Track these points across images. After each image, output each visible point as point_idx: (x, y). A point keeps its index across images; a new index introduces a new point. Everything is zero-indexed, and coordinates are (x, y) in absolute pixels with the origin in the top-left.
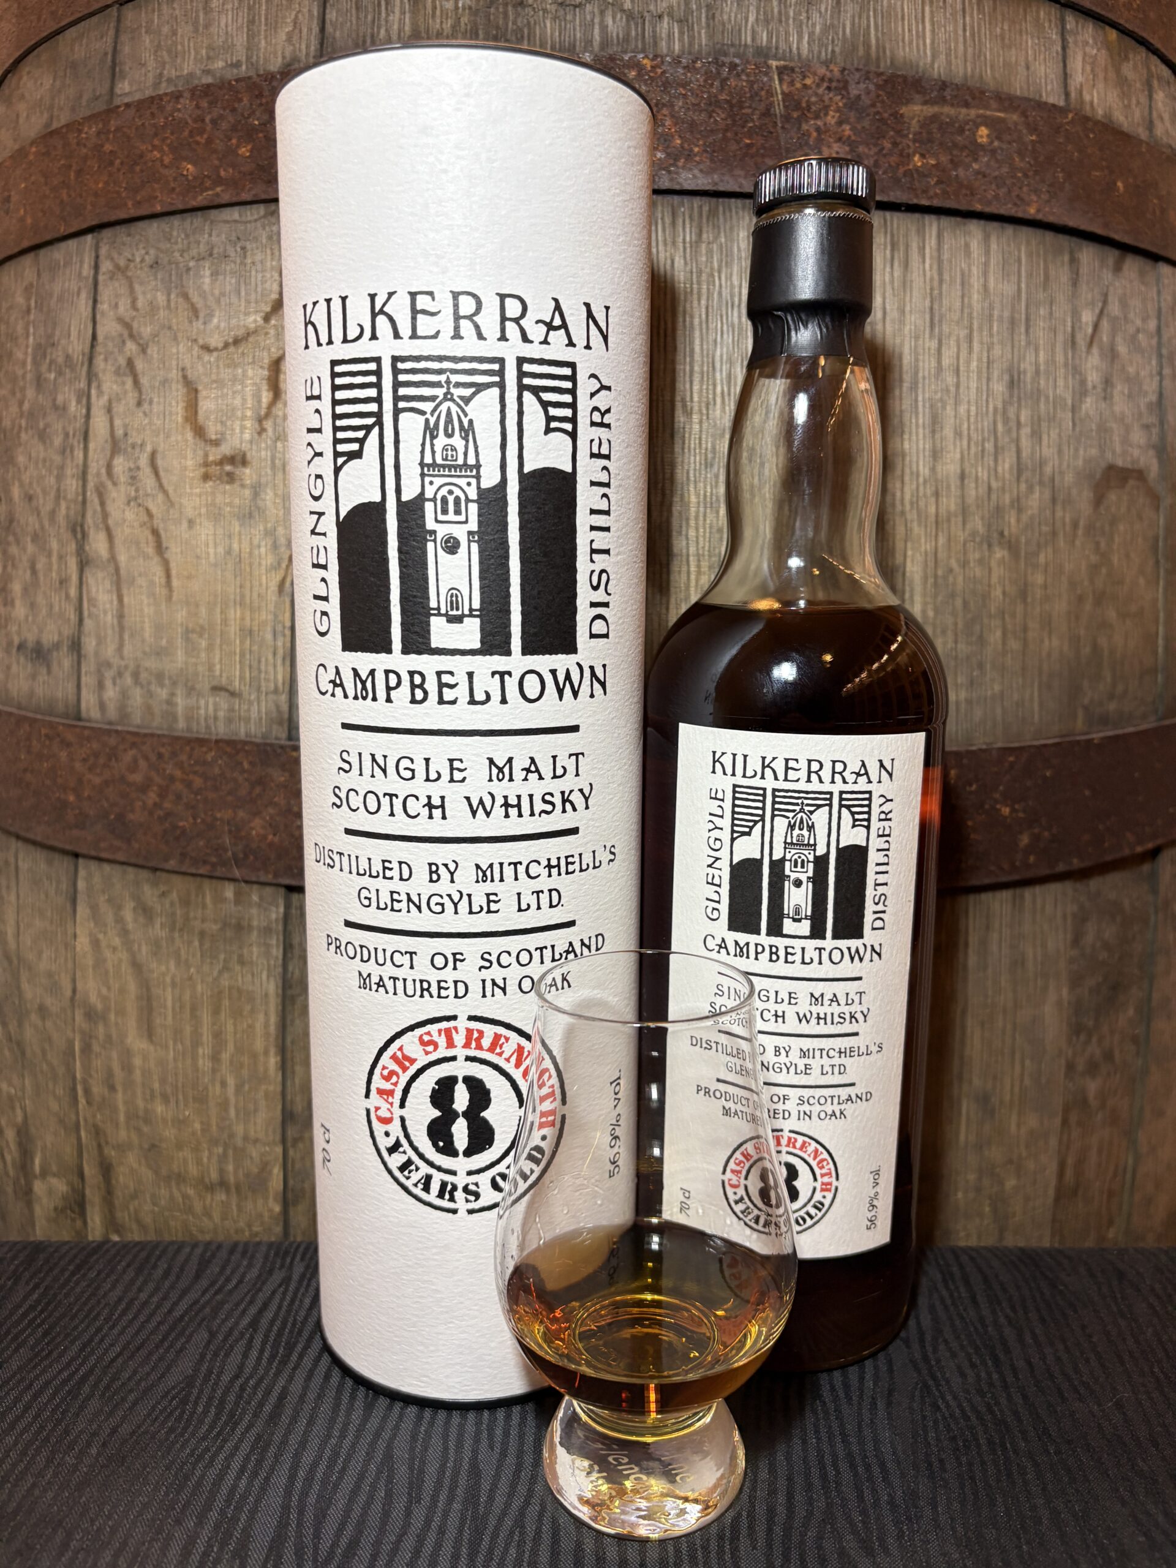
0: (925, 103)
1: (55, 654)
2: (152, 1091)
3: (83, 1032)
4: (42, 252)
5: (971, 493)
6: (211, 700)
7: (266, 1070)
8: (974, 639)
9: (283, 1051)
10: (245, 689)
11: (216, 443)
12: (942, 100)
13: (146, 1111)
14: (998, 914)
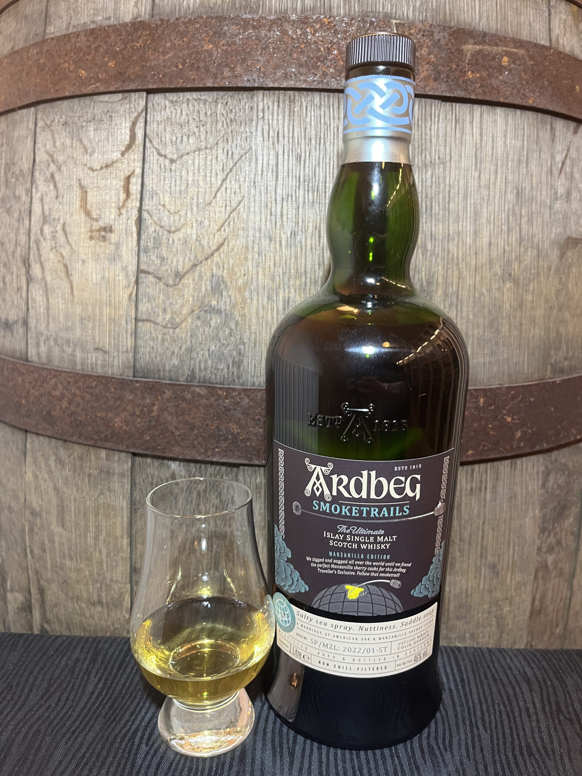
0: (475, 44)
1: (15, 326)
2: (64, 553)
3: (29, 521)
4: (10, 115)
5: (494, 253)
6: (94, 355)
7: (122, 546)
8: (494, 330)
9: (131, 536)
10: (112, 350)
11: (97, 220)
12: (483, 42)
13: (61, 563)
14: (503, 472)
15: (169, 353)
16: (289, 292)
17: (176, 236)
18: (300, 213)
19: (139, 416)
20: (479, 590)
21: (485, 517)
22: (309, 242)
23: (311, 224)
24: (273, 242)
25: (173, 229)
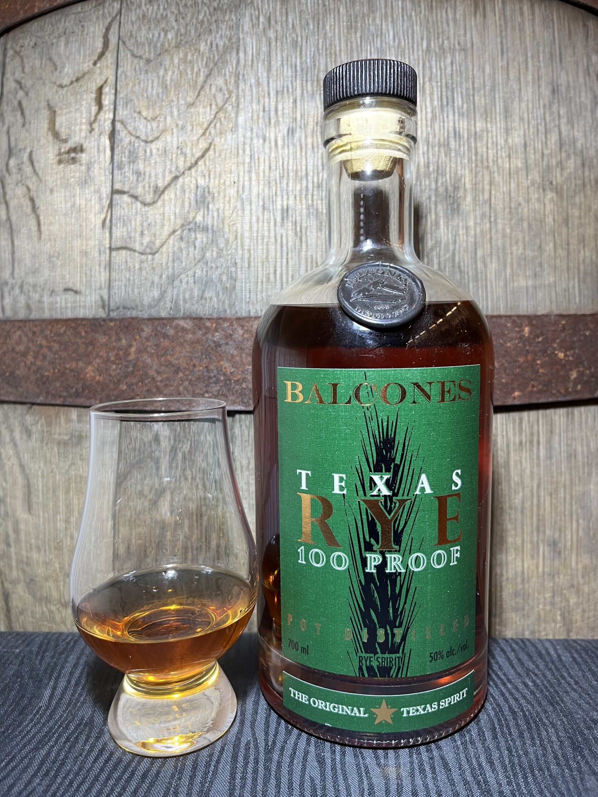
2: (31, 545)
5: (531, 157)
6: (63, 297)
8: (536, 248)
10: (83, 289)
11: (65, 141)
13: (28, 558)
14: (558, 423)
15: (149, 284)
16: (288, 199)
17: (154, 146)
18: (299, 106)
19: (113, 362)
20: (538, 572)
21: (540, 480)
22: (310, 140)
23: (311, 120)
24: (267, 142)
25: (150, 138)
